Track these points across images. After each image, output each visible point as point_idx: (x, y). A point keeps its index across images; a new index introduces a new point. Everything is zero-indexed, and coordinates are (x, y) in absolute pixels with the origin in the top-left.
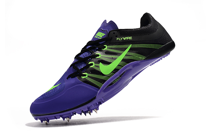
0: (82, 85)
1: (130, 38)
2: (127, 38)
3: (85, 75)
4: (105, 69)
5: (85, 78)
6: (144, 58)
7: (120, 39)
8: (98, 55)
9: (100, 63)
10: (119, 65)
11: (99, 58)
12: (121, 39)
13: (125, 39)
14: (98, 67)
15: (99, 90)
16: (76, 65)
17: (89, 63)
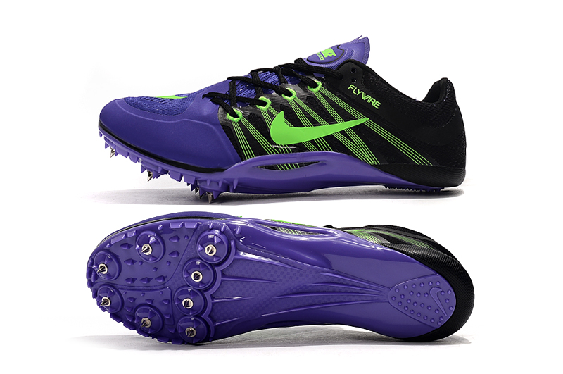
0: (216, 131)
1: (376, 104)
2: (370, 100)
3: (235, 116)
4: (282, 132)
5: (230, 121)
6: (373, 162)
7: (356, 92)
8: (290, 94)
9: (282, 112)
10: (312, 142)
11: (286, 101)
12: (359, 93)
13: (364, 97)
14: (272, 117)
15: (240, 162)
16: (237, 83)
17: (260, 99)
